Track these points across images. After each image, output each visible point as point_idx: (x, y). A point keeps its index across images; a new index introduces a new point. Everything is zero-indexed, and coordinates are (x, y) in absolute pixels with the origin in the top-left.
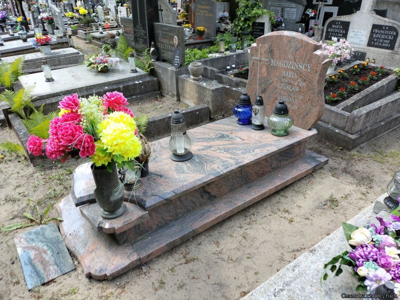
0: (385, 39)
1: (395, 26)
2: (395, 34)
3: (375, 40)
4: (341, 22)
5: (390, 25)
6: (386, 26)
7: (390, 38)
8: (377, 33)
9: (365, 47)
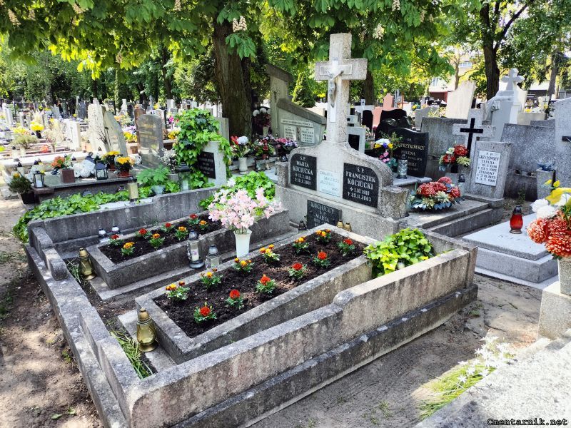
0: (364, 189)
1: (373, 168)
2: (374, 181)
3: (351, 189)
4: (306, 156)
5: (366, 165)
6: (361, 167)
7: (369, 187)
8: (352, 178)
9: (341, 199)
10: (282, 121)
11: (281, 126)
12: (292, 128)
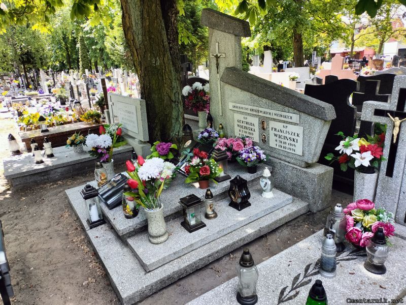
10: (230, 105)
11: (229, 113)
12: (250, 119)
